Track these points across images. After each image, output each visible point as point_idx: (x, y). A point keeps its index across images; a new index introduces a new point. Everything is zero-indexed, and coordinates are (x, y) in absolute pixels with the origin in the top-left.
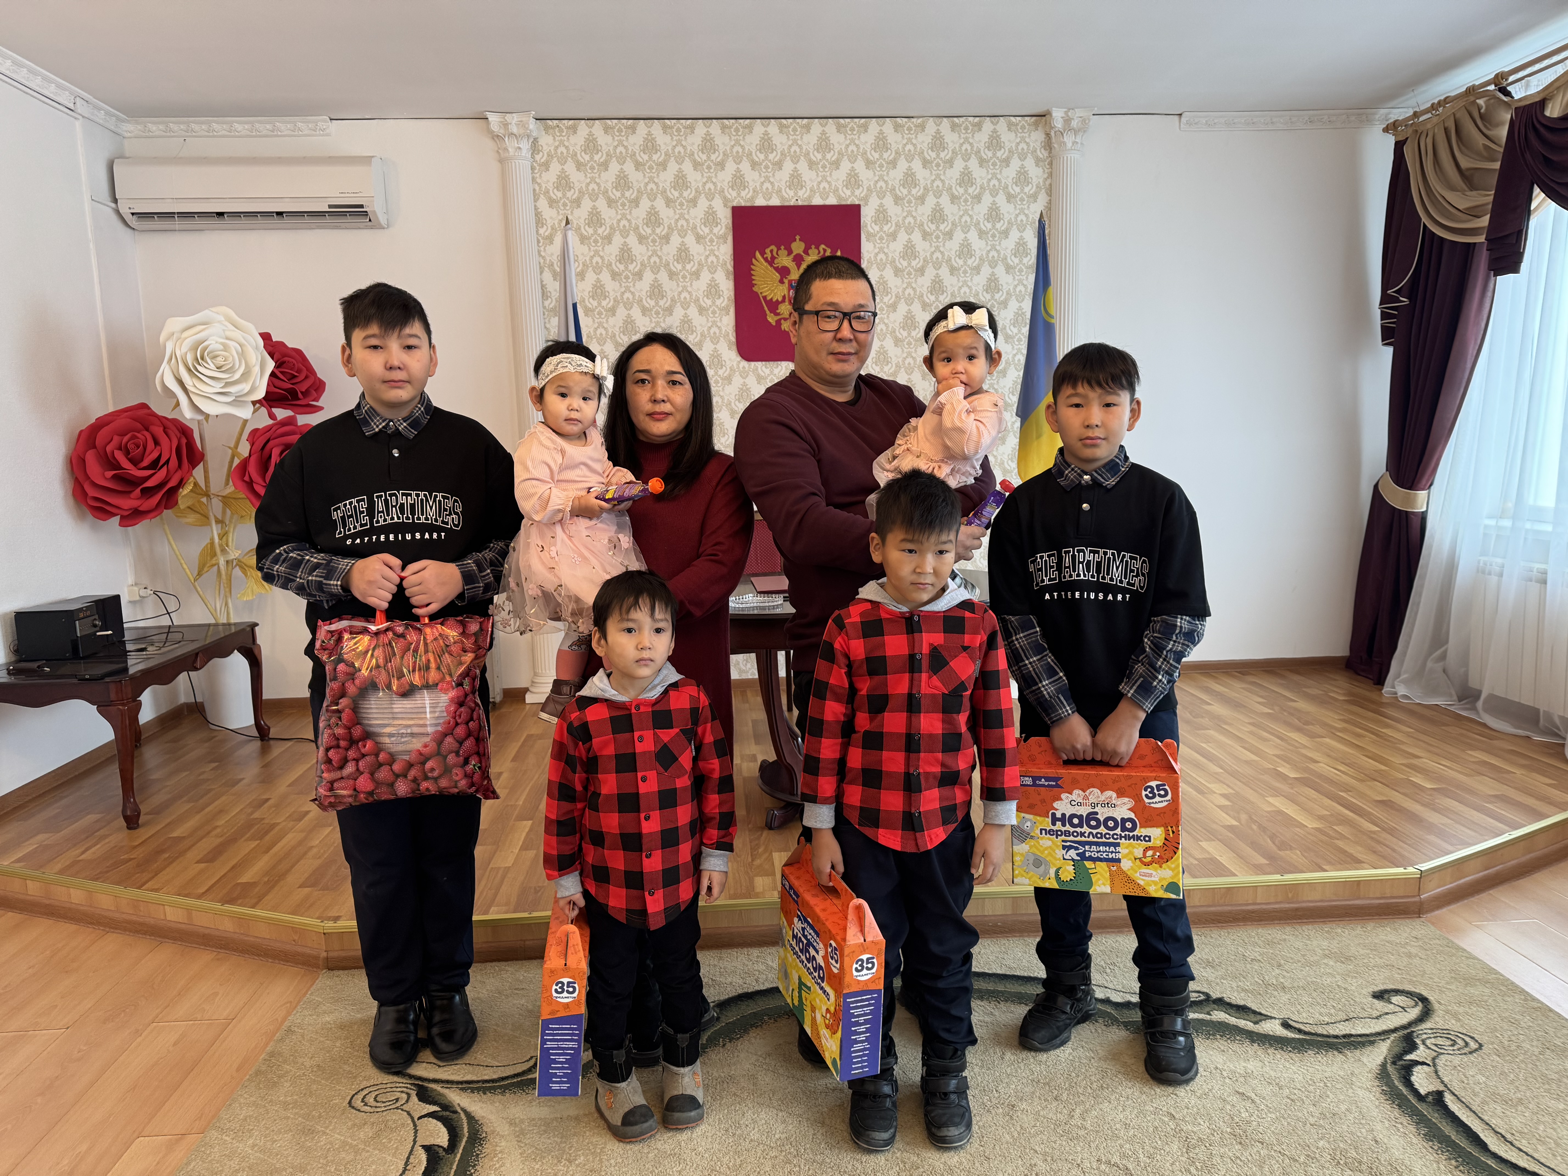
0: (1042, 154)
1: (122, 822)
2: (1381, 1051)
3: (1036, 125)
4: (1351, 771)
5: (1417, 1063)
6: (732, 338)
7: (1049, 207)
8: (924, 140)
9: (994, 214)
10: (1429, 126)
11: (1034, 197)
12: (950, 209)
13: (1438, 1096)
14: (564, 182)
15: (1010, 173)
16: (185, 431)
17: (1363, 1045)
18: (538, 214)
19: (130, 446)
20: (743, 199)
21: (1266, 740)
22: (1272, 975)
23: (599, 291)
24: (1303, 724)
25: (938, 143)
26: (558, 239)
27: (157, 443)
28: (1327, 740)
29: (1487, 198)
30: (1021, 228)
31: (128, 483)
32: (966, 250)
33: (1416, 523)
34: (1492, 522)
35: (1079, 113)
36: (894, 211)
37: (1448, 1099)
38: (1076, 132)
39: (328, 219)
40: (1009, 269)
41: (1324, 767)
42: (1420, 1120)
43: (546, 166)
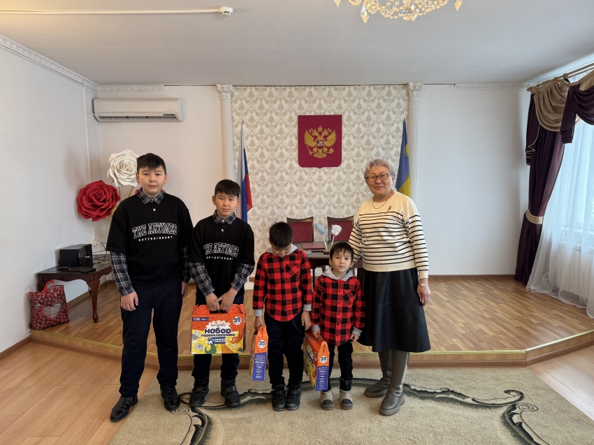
0: (406, 98)
1: (92, 320)
2: (504, 409)
3: (404, 88)
4: (509, 316)
5: (515, 414)
6: (297, 159)
7: (408, 116)
8: (364, 93)
9: (388, 118)
10: (542, 90)
11: (403, 112)
12: (373, 117)
13: (520, 424)
14: (242, 107)
15: (394, 104)
16: (114, 190)
17: (498, 407)
18: (233, 118)
19: (97, 195)
20: (301, 114)
21: (480, 304)
22: (472, 384)
23: (252, 143)
24: (494, 298)
25: (369, 94)
26: (240, 126)
27: (105, 193)
28: (503, 305)
29: (561, 117)
30: (398, 123)
31: (96, 207)
32: (378, 130)
33: (538, 228)
34: (563, 229)
35: (419, 84)
36: (354, 117)
37: (523, 425)
38: (417, 90)
39: (163, 119)
40: (393, 137)
41: (500, 314)
42: (513, 431)
43: (236, 102)
